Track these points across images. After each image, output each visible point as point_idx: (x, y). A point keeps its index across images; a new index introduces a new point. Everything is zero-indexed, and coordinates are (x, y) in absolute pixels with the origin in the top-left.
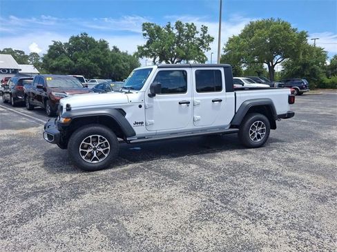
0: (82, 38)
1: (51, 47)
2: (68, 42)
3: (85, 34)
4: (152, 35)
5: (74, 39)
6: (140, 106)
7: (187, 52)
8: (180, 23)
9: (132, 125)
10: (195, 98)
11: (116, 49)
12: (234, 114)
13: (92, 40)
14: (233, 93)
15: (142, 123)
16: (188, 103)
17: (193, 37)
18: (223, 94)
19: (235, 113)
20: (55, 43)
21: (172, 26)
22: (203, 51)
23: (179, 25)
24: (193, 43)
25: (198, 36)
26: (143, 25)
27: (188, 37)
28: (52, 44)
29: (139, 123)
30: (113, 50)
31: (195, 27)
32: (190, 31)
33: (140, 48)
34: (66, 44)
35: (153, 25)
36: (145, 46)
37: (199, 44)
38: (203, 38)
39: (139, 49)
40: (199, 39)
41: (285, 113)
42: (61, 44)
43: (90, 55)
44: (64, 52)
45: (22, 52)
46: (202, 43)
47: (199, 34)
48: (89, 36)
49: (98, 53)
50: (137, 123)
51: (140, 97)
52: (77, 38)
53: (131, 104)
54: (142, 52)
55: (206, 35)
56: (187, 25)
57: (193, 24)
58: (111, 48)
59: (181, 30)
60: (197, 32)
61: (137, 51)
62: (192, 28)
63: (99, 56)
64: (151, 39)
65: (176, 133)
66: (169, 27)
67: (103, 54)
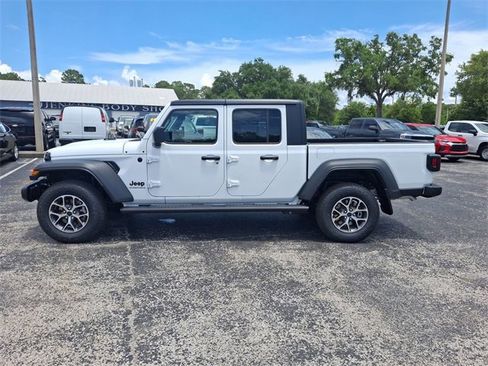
0: (255, 65)
1: (217, 79)
2: (237, 71)
3: (260, 60)
4: (348, 55)
5: (246, 67)
6: (140, 160)
7: (403, 79)
8: (395, 35)
9: (128, 186)
10: (229, 152)
11: (302, 79)
12: (305, 180)
13: (268, 67)
14: (305, 147)
15: (142, 184)
16: (218, 159)
17: (416, 56)
18: (281, 149)
19: (307, 180)
20: (223, 73)
21: (380, 41)
22: (434, 76)
23: (392, 39)
24: (414, 66)
25: (424, 53)
26: (337, 41)
27: (407, 56)
28: (218, 74)
29: (139, 184)
30: (298, 82)
31: (419, 40)
32: (412, 47)
33: (328, 76)
34: (235, 74)
35: (350, 40)
36: (337, 73)
37: (426, 66)
38: (434, 56)
39: (326, 77)
40: (425, 59)
41: (421, 186)
42: (229, 74)
43: (263, 88)
44: (232, 85)
45: (192, 86)
46: (431, 65)
47: (427, 51)
48: (265, 62)
49: (275, 85)
50: (135, 184)
51: (140, 147)
52: (250, 66)
53: (126, 155)
54: (332, 82)
55: (438, 52)
56: (406, 38)
57: (415, 36)
58: (295, 78)
59: (394, 47)
60: (424, 49)
61: (323, 80)
62: (414, 41)
63: (274, 88)
64: (346, 62)
65: (202, 204)
66: (376, 42)
67: (281, 87)
